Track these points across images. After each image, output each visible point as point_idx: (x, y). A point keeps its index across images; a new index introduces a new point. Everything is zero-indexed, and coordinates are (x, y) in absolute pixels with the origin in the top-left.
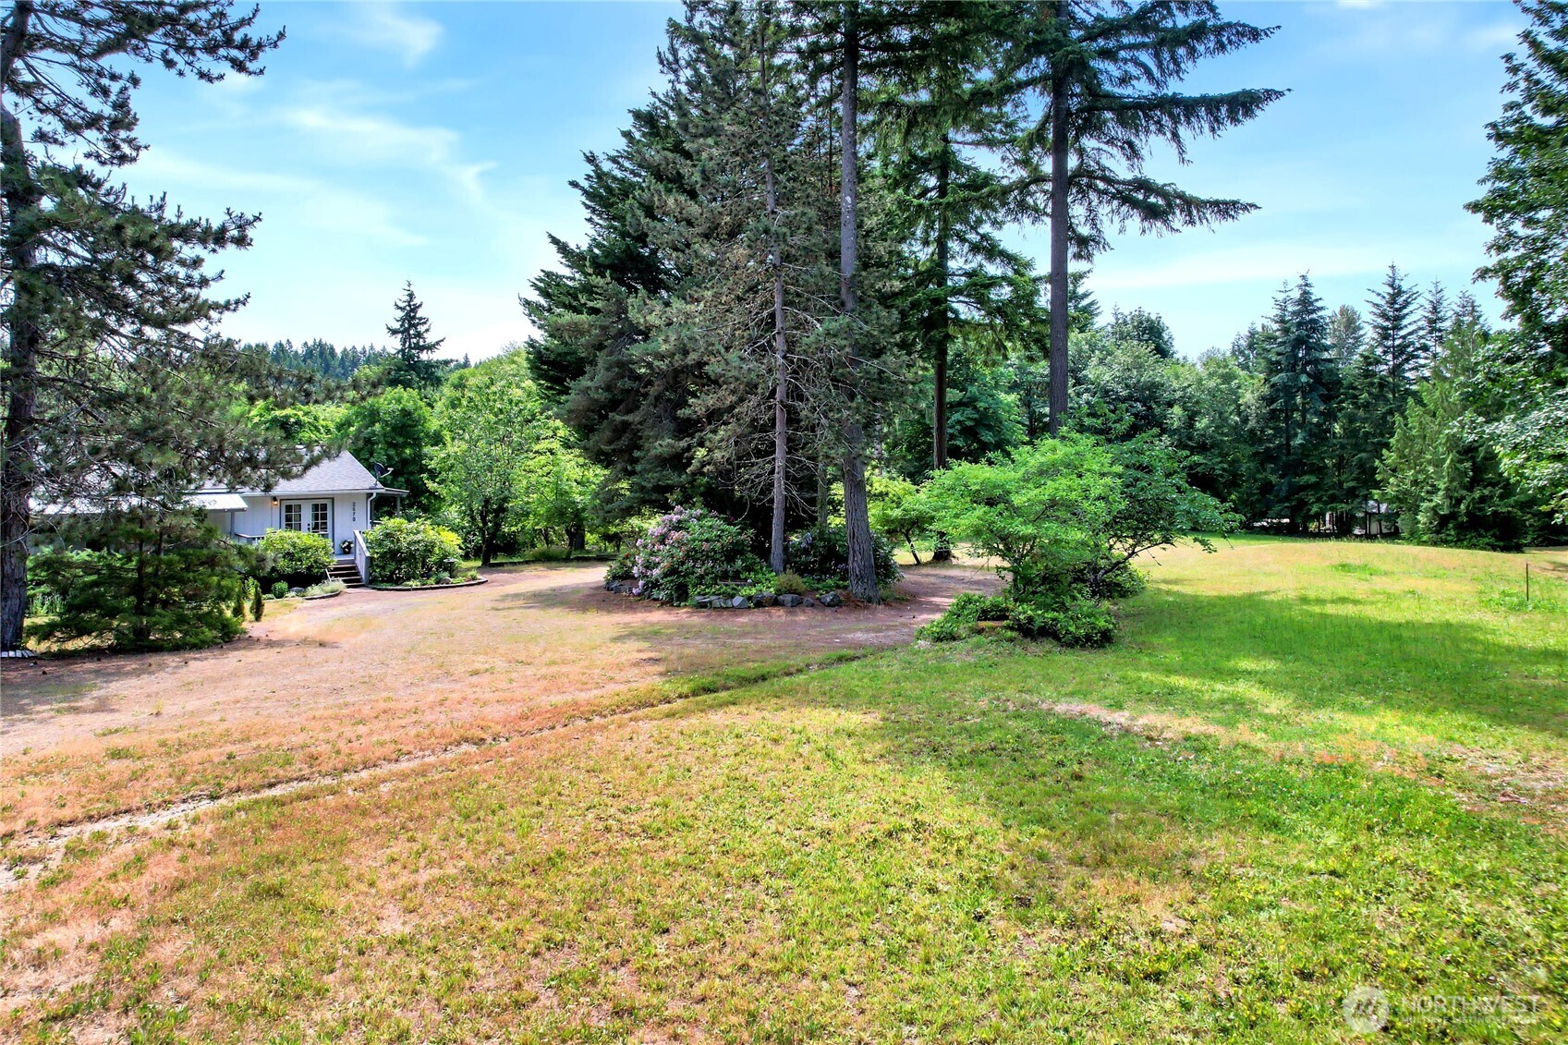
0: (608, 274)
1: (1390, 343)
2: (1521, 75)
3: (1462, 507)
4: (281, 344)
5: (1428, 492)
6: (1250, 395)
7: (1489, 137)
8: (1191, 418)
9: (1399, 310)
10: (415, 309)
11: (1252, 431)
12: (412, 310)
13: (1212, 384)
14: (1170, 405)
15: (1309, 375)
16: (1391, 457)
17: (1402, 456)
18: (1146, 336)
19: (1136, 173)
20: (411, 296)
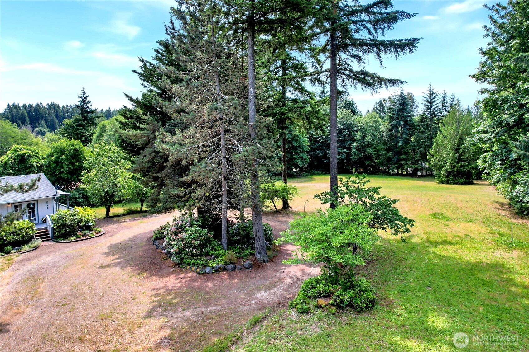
0: (148, 114)
1: (429, 111)
2: (490, 31)
3: (455, 169)
4: (38, 104)
5: (444, 163)
6: (384, 127)
7: (480, 53)
8: (364, 136)
9: (432, 99)
10: (86, 97)
11: (384, 141)
12: (85, 98)
13: (371, 124)
14: (357, 131)
15: (403, 121)
16: (432, 151)
17: (436, 151)
18: (348, 107)
19: (362, 69)
20: (84, 93)
